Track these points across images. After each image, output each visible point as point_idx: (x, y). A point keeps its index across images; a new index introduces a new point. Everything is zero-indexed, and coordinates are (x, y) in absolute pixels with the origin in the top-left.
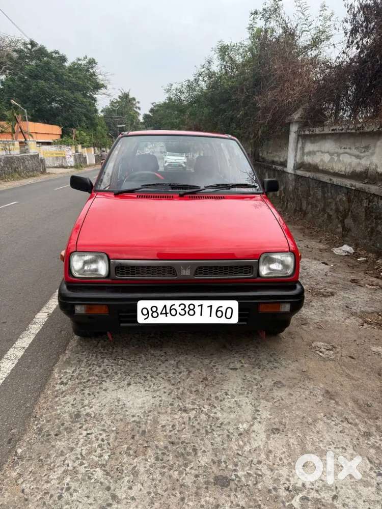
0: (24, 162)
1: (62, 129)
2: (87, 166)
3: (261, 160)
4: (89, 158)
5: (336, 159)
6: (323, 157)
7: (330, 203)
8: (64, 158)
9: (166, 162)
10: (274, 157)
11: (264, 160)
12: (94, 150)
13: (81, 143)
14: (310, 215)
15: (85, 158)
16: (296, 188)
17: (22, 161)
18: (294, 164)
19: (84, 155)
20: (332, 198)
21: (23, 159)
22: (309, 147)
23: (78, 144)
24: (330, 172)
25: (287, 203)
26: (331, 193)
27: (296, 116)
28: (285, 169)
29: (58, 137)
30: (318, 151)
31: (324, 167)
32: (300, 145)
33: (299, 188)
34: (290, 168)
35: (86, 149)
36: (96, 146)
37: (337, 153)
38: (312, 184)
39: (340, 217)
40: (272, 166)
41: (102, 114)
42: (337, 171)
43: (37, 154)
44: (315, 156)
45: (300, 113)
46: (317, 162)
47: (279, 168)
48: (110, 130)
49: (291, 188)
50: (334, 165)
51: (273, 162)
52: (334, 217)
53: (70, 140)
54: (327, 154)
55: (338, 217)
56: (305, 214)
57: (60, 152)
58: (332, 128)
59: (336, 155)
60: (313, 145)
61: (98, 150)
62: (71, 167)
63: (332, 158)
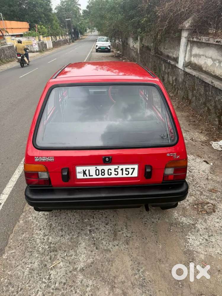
0: (4, 52)
1: (29, 24)
2: (47, 50)
3: (160, 53)
4: (48, 44)
5: (217, 64)
6: (206, 61)
7: (211, 100)
8: (32, 45)
9: (97, 46)
10: (169, 53)
11: (162, 54)
12: (52, 38)
13: (42, 34)
14: (194, 104)
15: (46, 44)
16: (184, 81)
17: (3, 51)
18: (184, 63)
19: (45, 42)
20: (212, 96)
21: (3, 50)
22: (196, 50)
23: (40, 35)
24: (212, 74)
25: (177, 91)
26: (212, 93)
27: (187, 24)
28: (177, 65)
29: (27, 30)
30: (203, 55)
31: (207, 69)
32: (188, 48)
33: (187, 82)
34: (180, 65)
35: (46, 37)
36: (53, 35)
37: (218, 60)
38: (197, 82)
39: (217, 113)
40: (167, 61)
41: (56, 11)
42: (217, 75)
43: (12, 45)
44: (200, 59)
45: (190, 22)
46: (202, 64)
47: (173, 63)
48: (62, 22)
49: (181, 80)
50: (215, 69)
51: (168, 57)
52: (213, 111)
53: (34, 33)
54: (211, 59)
55: (216, 113)
56: (190, 102)
57: (29, 42)
58: (216, 40)
59: (218, 61)
60: (199, 49)
61: (54, 37)
62: (37, 52)
63: (213, 63)
